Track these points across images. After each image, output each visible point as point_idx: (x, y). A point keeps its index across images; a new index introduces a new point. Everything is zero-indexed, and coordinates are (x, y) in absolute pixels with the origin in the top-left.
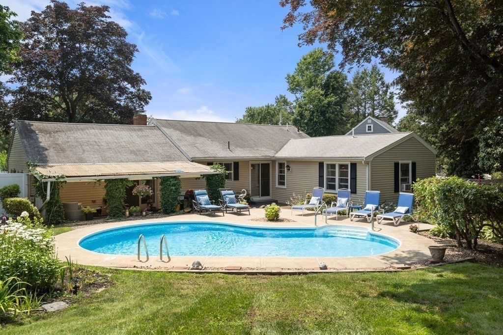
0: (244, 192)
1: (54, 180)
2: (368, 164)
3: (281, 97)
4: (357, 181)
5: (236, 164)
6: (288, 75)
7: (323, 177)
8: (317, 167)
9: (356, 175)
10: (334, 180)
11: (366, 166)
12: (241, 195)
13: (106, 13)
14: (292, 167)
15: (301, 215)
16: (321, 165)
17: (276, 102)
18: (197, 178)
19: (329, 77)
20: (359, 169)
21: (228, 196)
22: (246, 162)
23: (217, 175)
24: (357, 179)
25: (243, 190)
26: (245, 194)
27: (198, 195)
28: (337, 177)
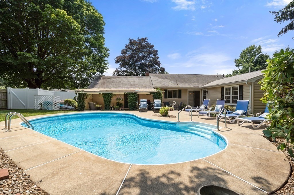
0: (174, 103)
2: (251, 85)
4: (244, 97)
5: (180, 91)
6: (235, 60)
7: (224, 95)
8: (220, 90)
9: (243, 93)
10: (229, 97)
11: (250, 86)
12: (173, 104)
13: (147, 40)
14: (209, 91)
15: (189, 115)
16: (223, 89)
17: (233, 73)
19: (258, 57)
20: (245, 89)
21: (156, 103)
22: (186, 89)
23: (156, 93)
24: (244, 95)
25: (174, 102)
26: (175, 104)
27: (142, 101)
28: (231, 95)
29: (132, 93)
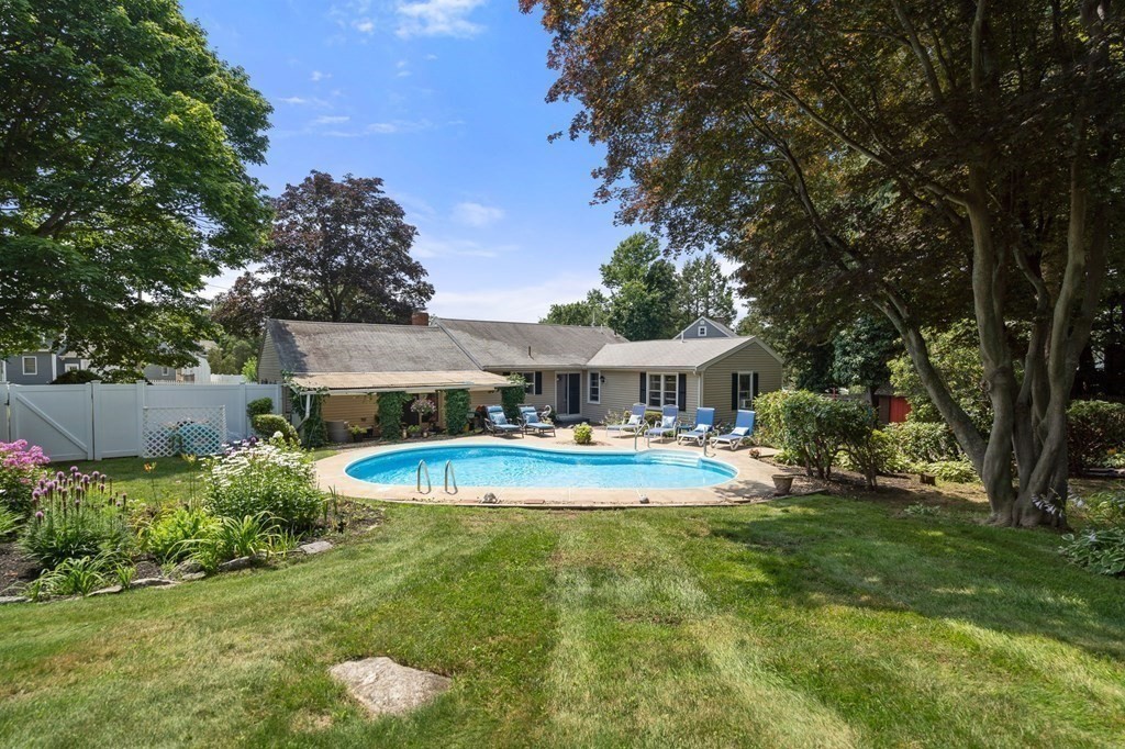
0: (548, 409)
1: (314, 392)
2: (701, 375)
3: (595, 292)
4: (687, 395)
5: (539, 374)
6: (603, 266)
7: (645, 391)
8: (638, 379)
9: (685, 389)
10: (658, 394)
11: (698, 377)
12: (545, 412)
13: (379, 187)
14: (607, 377)
15: (618, 437)
16: (643, 375)
17: (589, 298)
18: (490, 392)
19: (653, 268)
20: (689, 381)
21: (528, 413)
22: (551, 371)
23: (515, 387)
24: (687, 392)
25: (546, 406)
26: (550, 412)
28: (662, 391)
29: (459, 390)
